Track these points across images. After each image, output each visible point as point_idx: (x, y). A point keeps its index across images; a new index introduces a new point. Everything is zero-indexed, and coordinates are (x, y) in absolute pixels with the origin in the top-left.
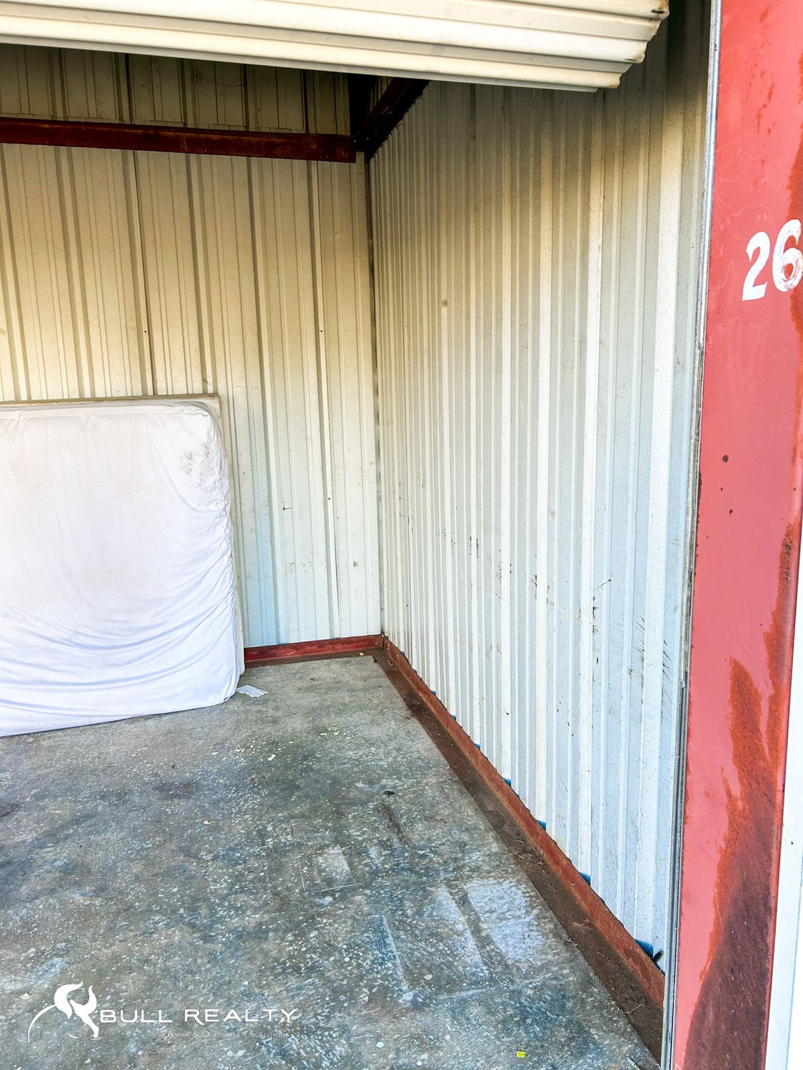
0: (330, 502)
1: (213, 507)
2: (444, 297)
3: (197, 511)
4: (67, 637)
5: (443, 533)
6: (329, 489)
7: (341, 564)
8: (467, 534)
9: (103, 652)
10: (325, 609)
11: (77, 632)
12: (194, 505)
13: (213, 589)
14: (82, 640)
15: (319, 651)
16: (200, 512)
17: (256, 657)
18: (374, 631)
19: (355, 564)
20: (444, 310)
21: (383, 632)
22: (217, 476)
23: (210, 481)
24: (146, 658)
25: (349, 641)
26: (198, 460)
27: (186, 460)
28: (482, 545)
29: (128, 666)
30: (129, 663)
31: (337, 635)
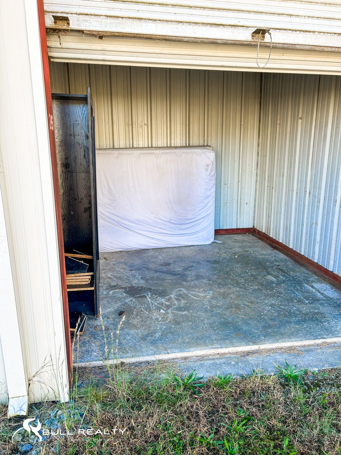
0: (240, 183)
1: (212, 182)
2: (300, 116)
3: (208, 183)
4: (168, 220)
5: (292, 191)
6: (240, 178)
7: (242, 204)
8: (305, 190)
9: (179, 225)
10: (235, 218)
11: (171, 219)
12: (207, 181)
13: (210, 208)
14: (172, 221)
15: (232, 232)
16: (209, 183)
17: (218, 232)
18: (251, 226)
19: (246, 204)
20: (300, 121)
21: (254, 227)
22: (214, 172)
23: (212, 174)
24: (191, 228)
25: (242, 229)
26: (210, 167)
27: (206, 167)
28: (312, 192)
29: (186, 230)
30: (186, 229)
31: (238, 227)
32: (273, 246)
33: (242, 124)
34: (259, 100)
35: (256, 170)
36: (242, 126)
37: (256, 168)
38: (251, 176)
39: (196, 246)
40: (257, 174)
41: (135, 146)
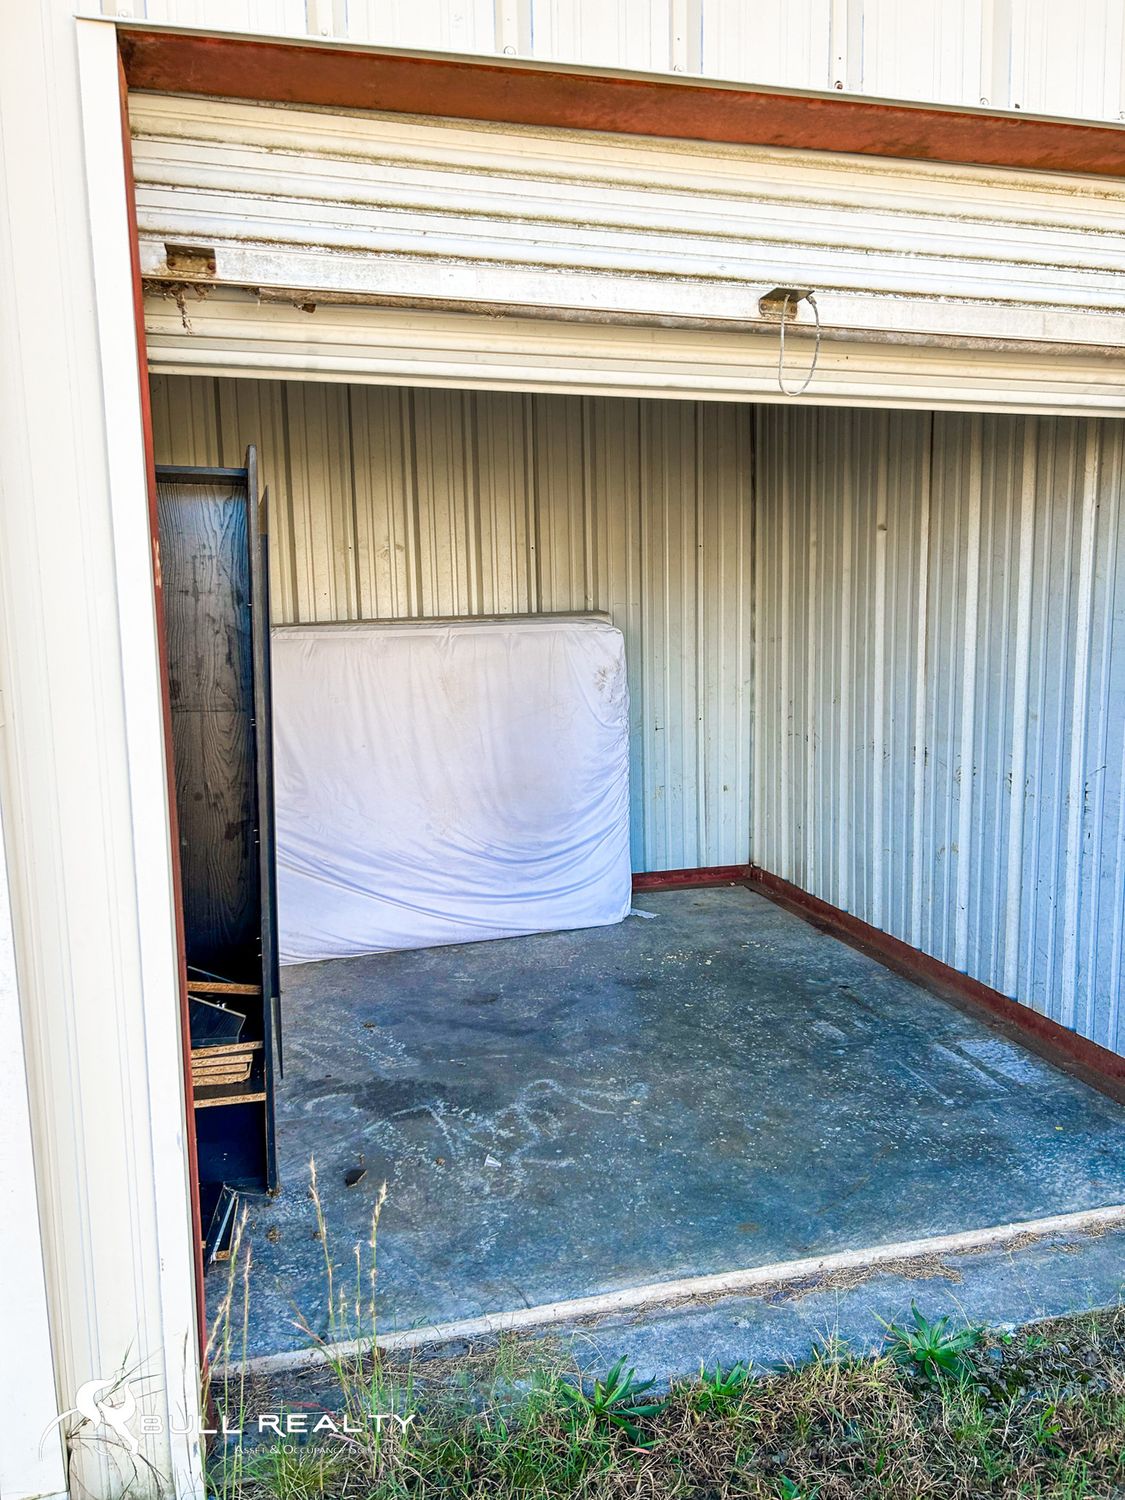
0: (701, 723)
1: (617, 723)
3: (606, 727)
4: (482, 849)
5: (868, 746)
6: (701, 708)
7: (712, 789)
8: (909, 744)
9: (518, 865)
10: (693, 836)
11: (491, 846)
12: (603, 721)
13: (614, 807)
14: (496, 853)
15: (687, 881)
16: (610, 728)
17: (642, 883)
18: (742, 861)
19: (725, 789)
21: (751, 862)
22: (624, 692)
23: (619, 697)
24: (556, 873)
25: (717, 871)
26: (611, 676)
27: (599, 676)
28: (932, 751)
29: (540, 880)
30: (540, 877)
31: (704, 865)
32: (819, 922)
33: (701, 542)
34: (749, 473)
35: (748, 685)
36: (701, 550)
37: (749, 678)
38: (736, 703)
39: (574, 934)
40: (752, 696)
41: (366, 615)
